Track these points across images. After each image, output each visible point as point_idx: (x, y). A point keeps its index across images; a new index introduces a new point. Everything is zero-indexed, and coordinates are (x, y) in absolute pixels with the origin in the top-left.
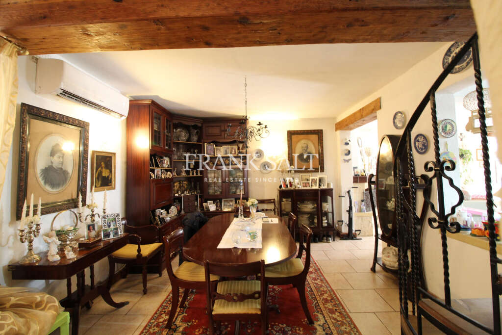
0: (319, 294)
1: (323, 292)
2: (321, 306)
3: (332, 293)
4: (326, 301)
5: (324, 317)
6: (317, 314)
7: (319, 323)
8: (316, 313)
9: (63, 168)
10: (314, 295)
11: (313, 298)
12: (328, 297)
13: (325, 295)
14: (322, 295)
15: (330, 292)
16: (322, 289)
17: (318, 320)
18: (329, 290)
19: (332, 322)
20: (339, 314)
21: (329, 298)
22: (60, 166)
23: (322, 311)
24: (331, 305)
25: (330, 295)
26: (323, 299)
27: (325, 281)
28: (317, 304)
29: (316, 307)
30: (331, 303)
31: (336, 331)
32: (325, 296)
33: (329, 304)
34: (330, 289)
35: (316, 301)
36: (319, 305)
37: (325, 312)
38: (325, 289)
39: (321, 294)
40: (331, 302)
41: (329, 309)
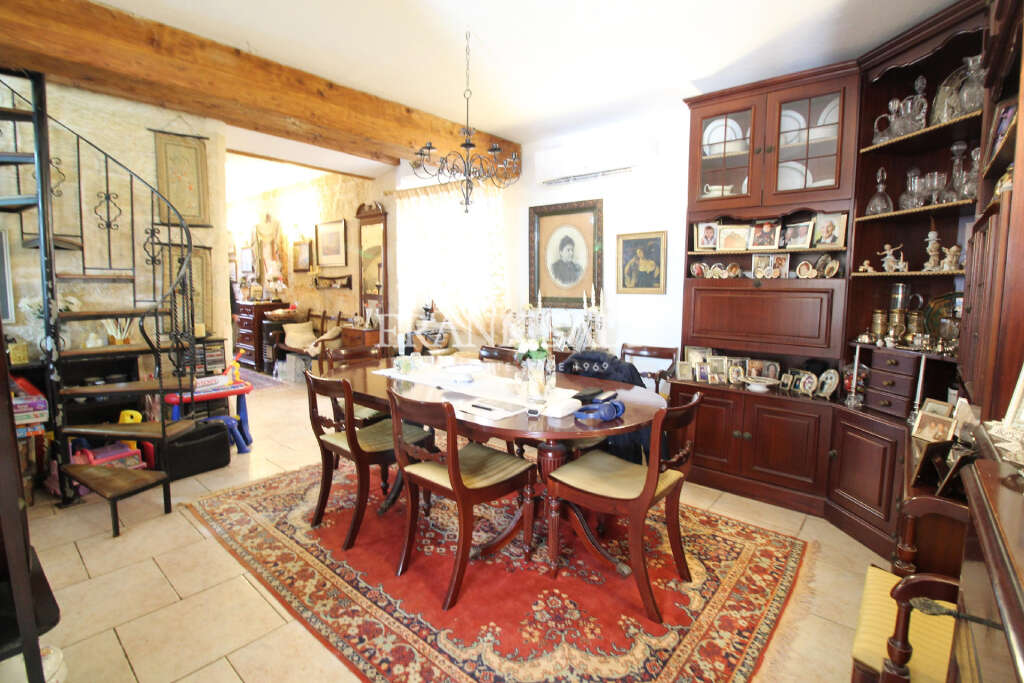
0: (328, 585)
1: (321, 593)
2: (310, 559)
3: (295, 604)
4: (305, 574)
5: (297, 542)
6: (312, 542)
7: (304, 531)
8: (317, 542)
9: (574, 261)
10: (339, 575)
11: (339, 566)
12: (304, 587)
13: (314, 589)
14: (321, 585)
15: (302, 603)
16: (330, 603)
17: (308, 534)
18: (307, 608)
19: (279, 541)
20: (269, 559)
21: (299, 583)
22: (569, 260)
23: (306, 549)
24: (289, 571)
25: (298, 594)
26: (312, 576)
27: (333, 639)
28: (321, 558)
29: (322, 551)
30: (291, 574)
31: (271, 532)
32: (310, 586)
33: (295, 570)
34: (307, 614)
35: (328, 562)
36: (317, 557)
37: (299, 549)
38: (318, 607)
39: (325, 585)
40: (291, 578)
41: (292, 559)
